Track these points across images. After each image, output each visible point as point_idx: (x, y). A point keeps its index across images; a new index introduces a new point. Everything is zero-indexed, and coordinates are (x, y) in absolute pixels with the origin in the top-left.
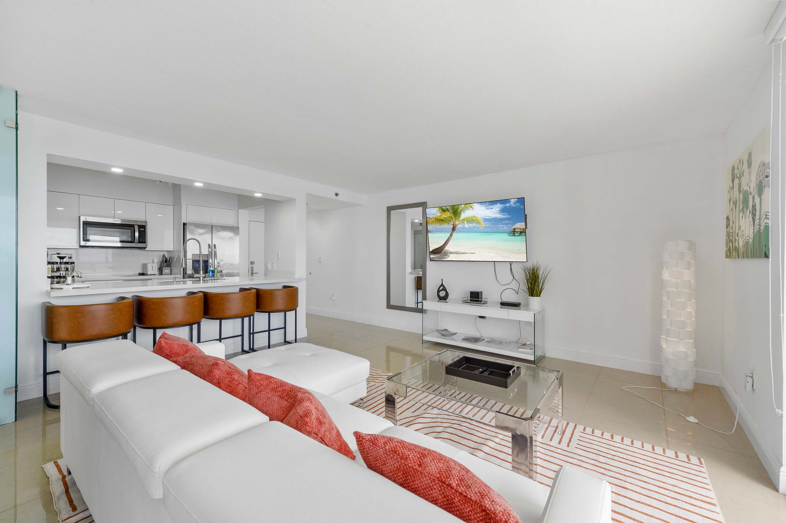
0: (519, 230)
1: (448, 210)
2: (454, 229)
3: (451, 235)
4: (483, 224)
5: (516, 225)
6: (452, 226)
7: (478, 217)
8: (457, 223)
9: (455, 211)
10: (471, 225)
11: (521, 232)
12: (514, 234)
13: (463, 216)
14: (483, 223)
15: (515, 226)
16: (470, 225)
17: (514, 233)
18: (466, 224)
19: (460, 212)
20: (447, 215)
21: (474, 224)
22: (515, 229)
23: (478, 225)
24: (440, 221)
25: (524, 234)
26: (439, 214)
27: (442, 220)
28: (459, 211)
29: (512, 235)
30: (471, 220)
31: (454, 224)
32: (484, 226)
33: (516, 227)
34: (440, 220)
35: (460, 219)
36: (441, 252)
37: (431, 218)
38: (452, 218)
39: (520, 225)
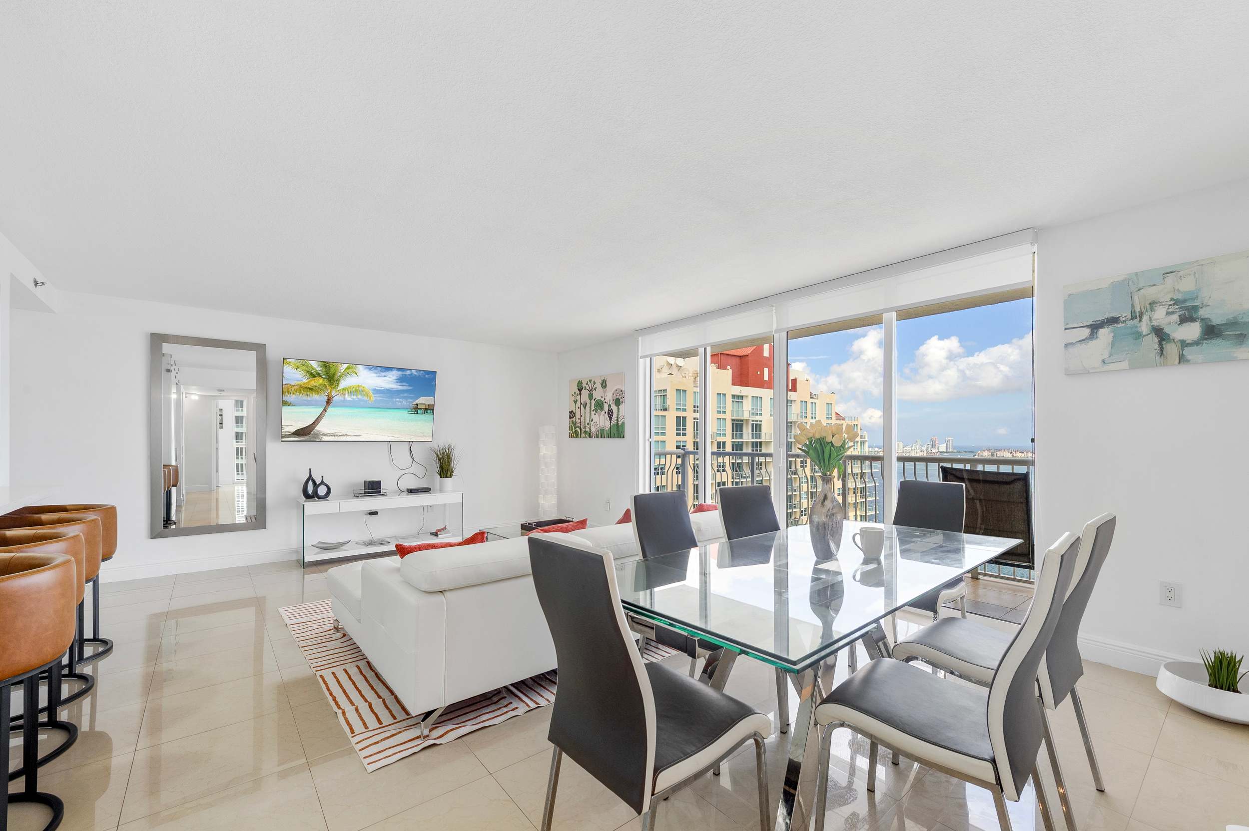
0: (423, 407)
1: (319, 375)
2: (329, 402)
3: (325, 410)
4: (373, 397)
5: (419, 400)
6: (326, 398)
7: (365, 386)
8: (333, 393)
9: (332, 379)
10: (355, 397)
11: (426, 409)
12: (416, 411)
13: (343, 384)
14: (373, 395)
15: (417, 401)
16: (353, 397)
17: (416, 409)
18: (347, 395)
19: (339, 379)
20: (319, 382)
21: (360, 397)
22: (417, 405)
23: (365, 398)
24: (309, 390)
25: (429, 411)
26: (305, 381)
27: (311, 389)
28: (336, 378)
29: (413, 412)
30: (355, 391)
31: (329, 395)
32: (374, 399)
33: (419, 403)
34: (307, 388)
35: (339, 389)
36: (309, 434)
37: (294, 386)
38: (326, 386)
39: (423, 400)
